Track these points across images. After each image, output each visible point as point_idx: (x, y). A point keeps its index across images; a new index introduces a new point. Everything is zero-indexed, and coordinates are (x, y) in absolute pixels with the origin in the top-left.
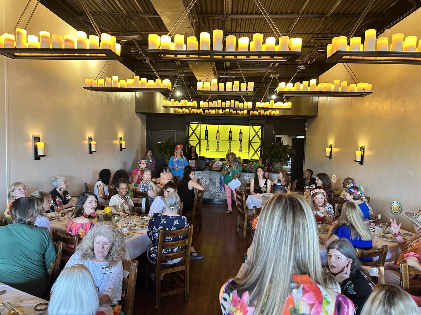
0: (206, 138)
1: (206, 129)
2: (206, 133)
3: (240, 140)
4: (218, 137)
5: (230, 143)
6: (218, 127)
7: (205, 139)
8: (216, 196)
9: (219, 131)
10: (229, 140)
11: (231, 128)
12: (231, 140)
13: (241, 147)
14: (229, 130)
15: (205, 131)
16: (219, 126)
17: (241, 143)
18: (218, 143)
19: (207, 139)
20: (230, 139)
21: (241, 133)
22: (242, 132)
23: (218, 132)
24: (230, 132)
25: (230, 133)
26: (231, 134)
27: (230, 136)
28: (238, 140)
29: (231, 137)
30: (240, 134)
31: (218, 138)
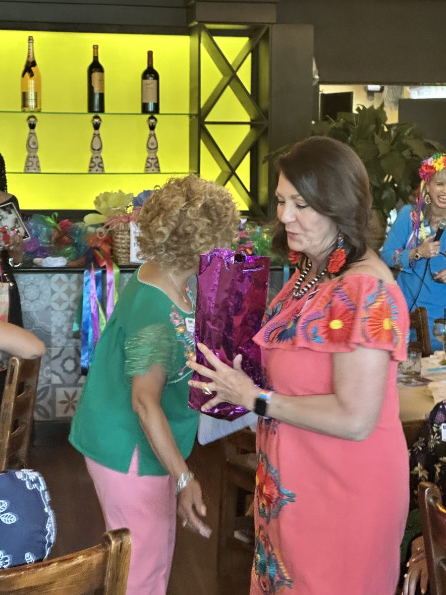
3: (151, 108)
4: (31, 96)
5: (97, 127)
6: (30, 39)
11: (96, 48)
13: (152, 147)
14: (90, 62)
16: (36, 34)
17: (152, 128)
18: (32, 126)
21: (150, 73)
23: (30, 67)
24: (96, 67)
25: (96, 75)
26: (102, 81)
27: (96, 90)
28: (139, 110)
29: (102, 96)
30: (144, 77)
31: (31, 103)
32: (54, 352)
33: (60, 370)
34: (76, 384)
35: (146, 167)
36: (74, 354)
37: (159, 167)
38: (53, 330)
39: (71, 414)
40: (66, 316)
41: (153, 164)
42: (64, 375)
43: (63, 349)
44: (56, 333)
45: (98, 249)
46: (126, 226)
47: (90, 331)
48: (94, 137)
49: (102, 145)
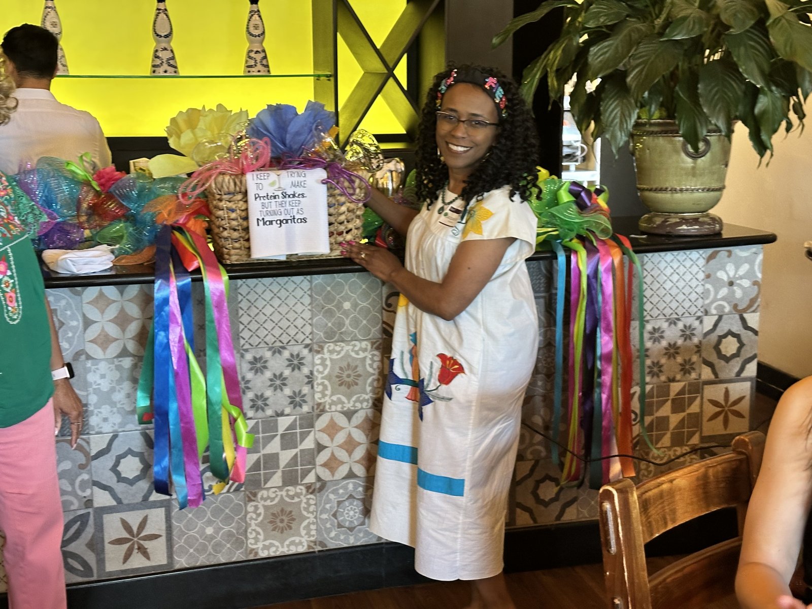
32: (97, 443)
33: (109, 479)
34: (145, 503)
35: (248, 67)
36: (138, 444)
37: (267, 66)
38: (93, 399)
39: (137, 562)
40: (119, 368)
41: (258, 61)
42: (120, 488)
43: (115, 437)
44: (97, 406)
45: (180, 230)
46: (238, 183)
47: (173, 407)
48: (157, 15)
49: (171, 29)
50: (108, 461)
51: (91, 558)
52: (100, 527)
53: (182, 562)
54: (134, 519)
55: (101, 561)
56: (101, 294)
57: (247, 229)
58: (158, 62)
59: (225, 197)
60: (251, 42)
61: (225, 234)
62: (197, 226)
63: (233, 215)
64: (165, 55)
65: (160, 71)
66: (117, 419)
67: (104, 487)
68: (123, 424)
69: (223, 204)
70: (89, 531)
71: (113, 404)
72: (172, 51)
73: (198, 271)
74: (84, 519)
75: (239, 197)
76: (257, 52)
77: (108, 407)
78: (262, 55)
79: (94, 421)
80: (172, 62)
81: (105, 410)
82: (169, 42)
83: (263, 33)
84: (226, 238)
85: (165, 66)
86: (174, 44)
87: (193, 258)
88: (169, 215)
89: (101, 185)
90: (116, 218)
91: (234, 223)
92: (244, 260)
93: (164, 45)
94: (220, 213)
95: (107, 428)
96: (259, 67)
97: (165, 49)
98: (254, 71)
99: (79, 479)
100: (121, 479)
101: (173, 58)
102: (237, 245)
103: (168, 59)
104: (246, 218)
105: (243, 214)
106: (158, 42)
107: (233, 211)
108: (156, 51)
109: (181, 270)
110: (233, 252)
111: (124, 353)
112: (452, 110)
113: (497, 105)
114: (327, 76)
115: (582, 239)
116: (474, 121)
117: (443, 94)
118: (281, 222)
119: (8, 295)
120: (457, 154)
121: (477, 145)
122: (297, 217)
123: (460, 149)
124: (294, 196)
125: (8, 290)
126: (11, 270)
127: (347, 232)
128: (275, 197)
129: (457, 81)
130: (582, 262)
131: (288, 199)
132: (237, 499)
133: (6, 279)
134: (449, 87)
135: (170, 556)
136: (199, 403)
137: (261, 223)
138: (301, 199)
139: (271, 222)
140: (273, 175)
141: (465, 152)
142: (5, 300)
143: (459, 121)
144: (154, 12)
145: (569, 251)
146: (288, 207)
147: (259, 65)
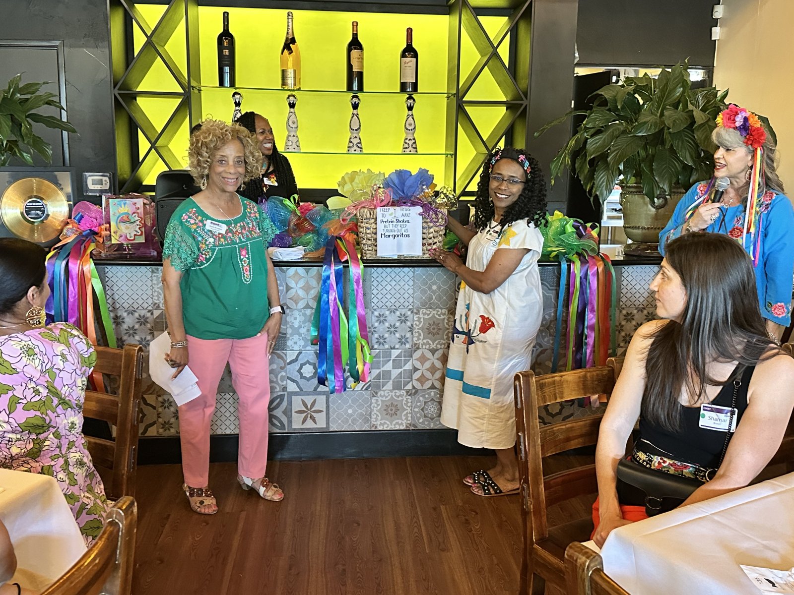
0: (227, 78)
1: (221, 30)
2: (226, 52)
3: (409, 87)
4: (290, 74)
5: (355, 106)
6: (289, 18)
7: (222, 83)
8: (288, 412)
9: (293, 41)
10: (350, 88)
12: (361, 89)
14: (350, 39)
15: (220, 39)
16: (295, 13)
17: (410, 108)
18: (292, 106)
19: (232, 84)
20: (355, 87)
21: (410, 51)
22: (414, 46)
23: (289, 44)
24: (355, 44)
25: (355, 53)
26: (360, 59)
27: (355, 69)
28: (398, 90)
29: (360, 75)
30: (403, 55)
31: (290, 81)
32: (291, 356)
33: (297, 377)
34: (315, 392)
35: (404, 148)
36: (313, 358)
37: (416, 148)
38: (289, 331)
39: (309, 424)
40: (304, 315)
41: (410, 145)
42: (302, 382)
43: (300, 353)
44: (292, 335)
45: (340, 239)
46: (372, 213)
47: (330, 336)
48: (352, 117)
49: (360, 125)
50: (296, 366)
51: (284, 420)
52: (290, 403)
53: (334, 427)
54: (309, 400)
55: (290, 422)
56: (296, 273)
57: (375, 240)
58: (351, 145)
59: (364, 221)
60: (407, 133)
61: (364, 242)
62: (350, 237)
63: (368, 231)
64: (355, 141)
65: (352, 151)
66: (302, 343)
67: (293, 381)
68: (305, 346)
69: (363, 225)
70: (285, 404)
71: (300, 335)
72: (360, 139)
73: (347, 261)
74: (282, 397)
75: (373, 221)
76: (410, 140)
77: (297, 336)
78: (413, 141)
79: (289, 343)
80: (359, 145)
81: (296, 337)
82: (358, 133)
83: (415, 128)
84: (364, 244)
85: (355, 147)
86: (361, 134)
87: (345, 255)
88: (335, 231)
89: (302, 213)
90: (308, 232)
91: (369, 236)
92: (374, 257)
93: (354, 135)
94: (361, 230)
95: (296, 347)
96: (411, 148)
97: (356, 137)
98: (407, 151)
99: (280, 375)
100: (302, 377)
101: (360, 143)
102: (370, 248)
103: (357, 144)
104: (376, 234)
105: (374, 231)
106: (352, 133)
107: (368, 229)
108: (351, 138)
109: (338, 261)
110: (368, 252)
111: (307, 306)
112: (499, 174)
113: (525, 171)
114: (451, 155)
115: (579, 255)
116: (511, 180)
117: (493, 165)
118: (395, 236)
119: (245, 268)
120: (501, 200)
121: (513, 194)
122: (404, 234)
123: (503, 196)
124: (403, 221)
125: (245, 265)
126: (249, 255)
127: (434, 244)
128: (392, 222)
129: (501, 157)
130: (577, 268)
131: (399, 223)
132: (367, 394)
133: (245, 259)
134: (497, 161)
135: (328, 423)
136: (344, 335)
137: (383, 236)
138: (407, 223)
139: (389, 236)
140: (392, 209)
141: (506, 198)
142: (243, 270)
143: (503, 180)
144: (351, 115)
145: (570, 262)
146: (399, 228)
147: (410, 147)
